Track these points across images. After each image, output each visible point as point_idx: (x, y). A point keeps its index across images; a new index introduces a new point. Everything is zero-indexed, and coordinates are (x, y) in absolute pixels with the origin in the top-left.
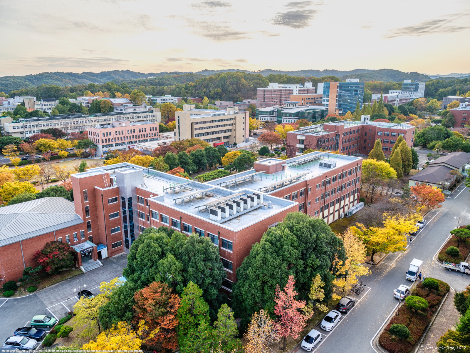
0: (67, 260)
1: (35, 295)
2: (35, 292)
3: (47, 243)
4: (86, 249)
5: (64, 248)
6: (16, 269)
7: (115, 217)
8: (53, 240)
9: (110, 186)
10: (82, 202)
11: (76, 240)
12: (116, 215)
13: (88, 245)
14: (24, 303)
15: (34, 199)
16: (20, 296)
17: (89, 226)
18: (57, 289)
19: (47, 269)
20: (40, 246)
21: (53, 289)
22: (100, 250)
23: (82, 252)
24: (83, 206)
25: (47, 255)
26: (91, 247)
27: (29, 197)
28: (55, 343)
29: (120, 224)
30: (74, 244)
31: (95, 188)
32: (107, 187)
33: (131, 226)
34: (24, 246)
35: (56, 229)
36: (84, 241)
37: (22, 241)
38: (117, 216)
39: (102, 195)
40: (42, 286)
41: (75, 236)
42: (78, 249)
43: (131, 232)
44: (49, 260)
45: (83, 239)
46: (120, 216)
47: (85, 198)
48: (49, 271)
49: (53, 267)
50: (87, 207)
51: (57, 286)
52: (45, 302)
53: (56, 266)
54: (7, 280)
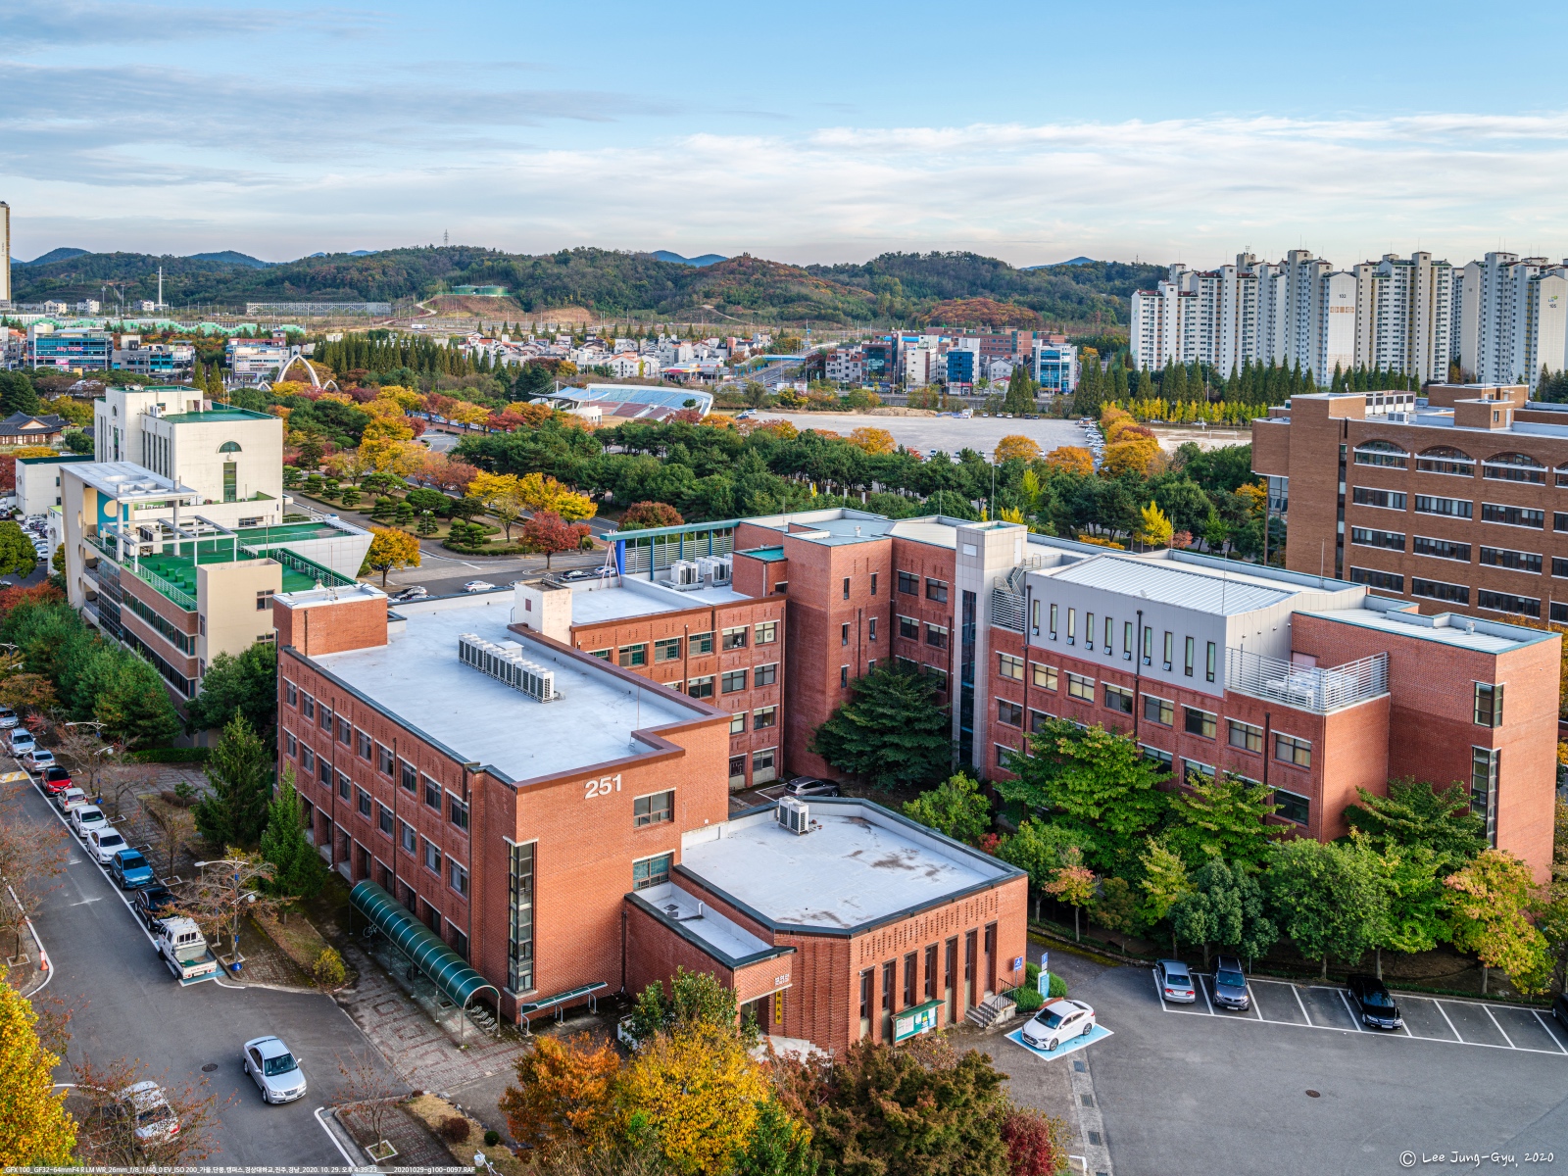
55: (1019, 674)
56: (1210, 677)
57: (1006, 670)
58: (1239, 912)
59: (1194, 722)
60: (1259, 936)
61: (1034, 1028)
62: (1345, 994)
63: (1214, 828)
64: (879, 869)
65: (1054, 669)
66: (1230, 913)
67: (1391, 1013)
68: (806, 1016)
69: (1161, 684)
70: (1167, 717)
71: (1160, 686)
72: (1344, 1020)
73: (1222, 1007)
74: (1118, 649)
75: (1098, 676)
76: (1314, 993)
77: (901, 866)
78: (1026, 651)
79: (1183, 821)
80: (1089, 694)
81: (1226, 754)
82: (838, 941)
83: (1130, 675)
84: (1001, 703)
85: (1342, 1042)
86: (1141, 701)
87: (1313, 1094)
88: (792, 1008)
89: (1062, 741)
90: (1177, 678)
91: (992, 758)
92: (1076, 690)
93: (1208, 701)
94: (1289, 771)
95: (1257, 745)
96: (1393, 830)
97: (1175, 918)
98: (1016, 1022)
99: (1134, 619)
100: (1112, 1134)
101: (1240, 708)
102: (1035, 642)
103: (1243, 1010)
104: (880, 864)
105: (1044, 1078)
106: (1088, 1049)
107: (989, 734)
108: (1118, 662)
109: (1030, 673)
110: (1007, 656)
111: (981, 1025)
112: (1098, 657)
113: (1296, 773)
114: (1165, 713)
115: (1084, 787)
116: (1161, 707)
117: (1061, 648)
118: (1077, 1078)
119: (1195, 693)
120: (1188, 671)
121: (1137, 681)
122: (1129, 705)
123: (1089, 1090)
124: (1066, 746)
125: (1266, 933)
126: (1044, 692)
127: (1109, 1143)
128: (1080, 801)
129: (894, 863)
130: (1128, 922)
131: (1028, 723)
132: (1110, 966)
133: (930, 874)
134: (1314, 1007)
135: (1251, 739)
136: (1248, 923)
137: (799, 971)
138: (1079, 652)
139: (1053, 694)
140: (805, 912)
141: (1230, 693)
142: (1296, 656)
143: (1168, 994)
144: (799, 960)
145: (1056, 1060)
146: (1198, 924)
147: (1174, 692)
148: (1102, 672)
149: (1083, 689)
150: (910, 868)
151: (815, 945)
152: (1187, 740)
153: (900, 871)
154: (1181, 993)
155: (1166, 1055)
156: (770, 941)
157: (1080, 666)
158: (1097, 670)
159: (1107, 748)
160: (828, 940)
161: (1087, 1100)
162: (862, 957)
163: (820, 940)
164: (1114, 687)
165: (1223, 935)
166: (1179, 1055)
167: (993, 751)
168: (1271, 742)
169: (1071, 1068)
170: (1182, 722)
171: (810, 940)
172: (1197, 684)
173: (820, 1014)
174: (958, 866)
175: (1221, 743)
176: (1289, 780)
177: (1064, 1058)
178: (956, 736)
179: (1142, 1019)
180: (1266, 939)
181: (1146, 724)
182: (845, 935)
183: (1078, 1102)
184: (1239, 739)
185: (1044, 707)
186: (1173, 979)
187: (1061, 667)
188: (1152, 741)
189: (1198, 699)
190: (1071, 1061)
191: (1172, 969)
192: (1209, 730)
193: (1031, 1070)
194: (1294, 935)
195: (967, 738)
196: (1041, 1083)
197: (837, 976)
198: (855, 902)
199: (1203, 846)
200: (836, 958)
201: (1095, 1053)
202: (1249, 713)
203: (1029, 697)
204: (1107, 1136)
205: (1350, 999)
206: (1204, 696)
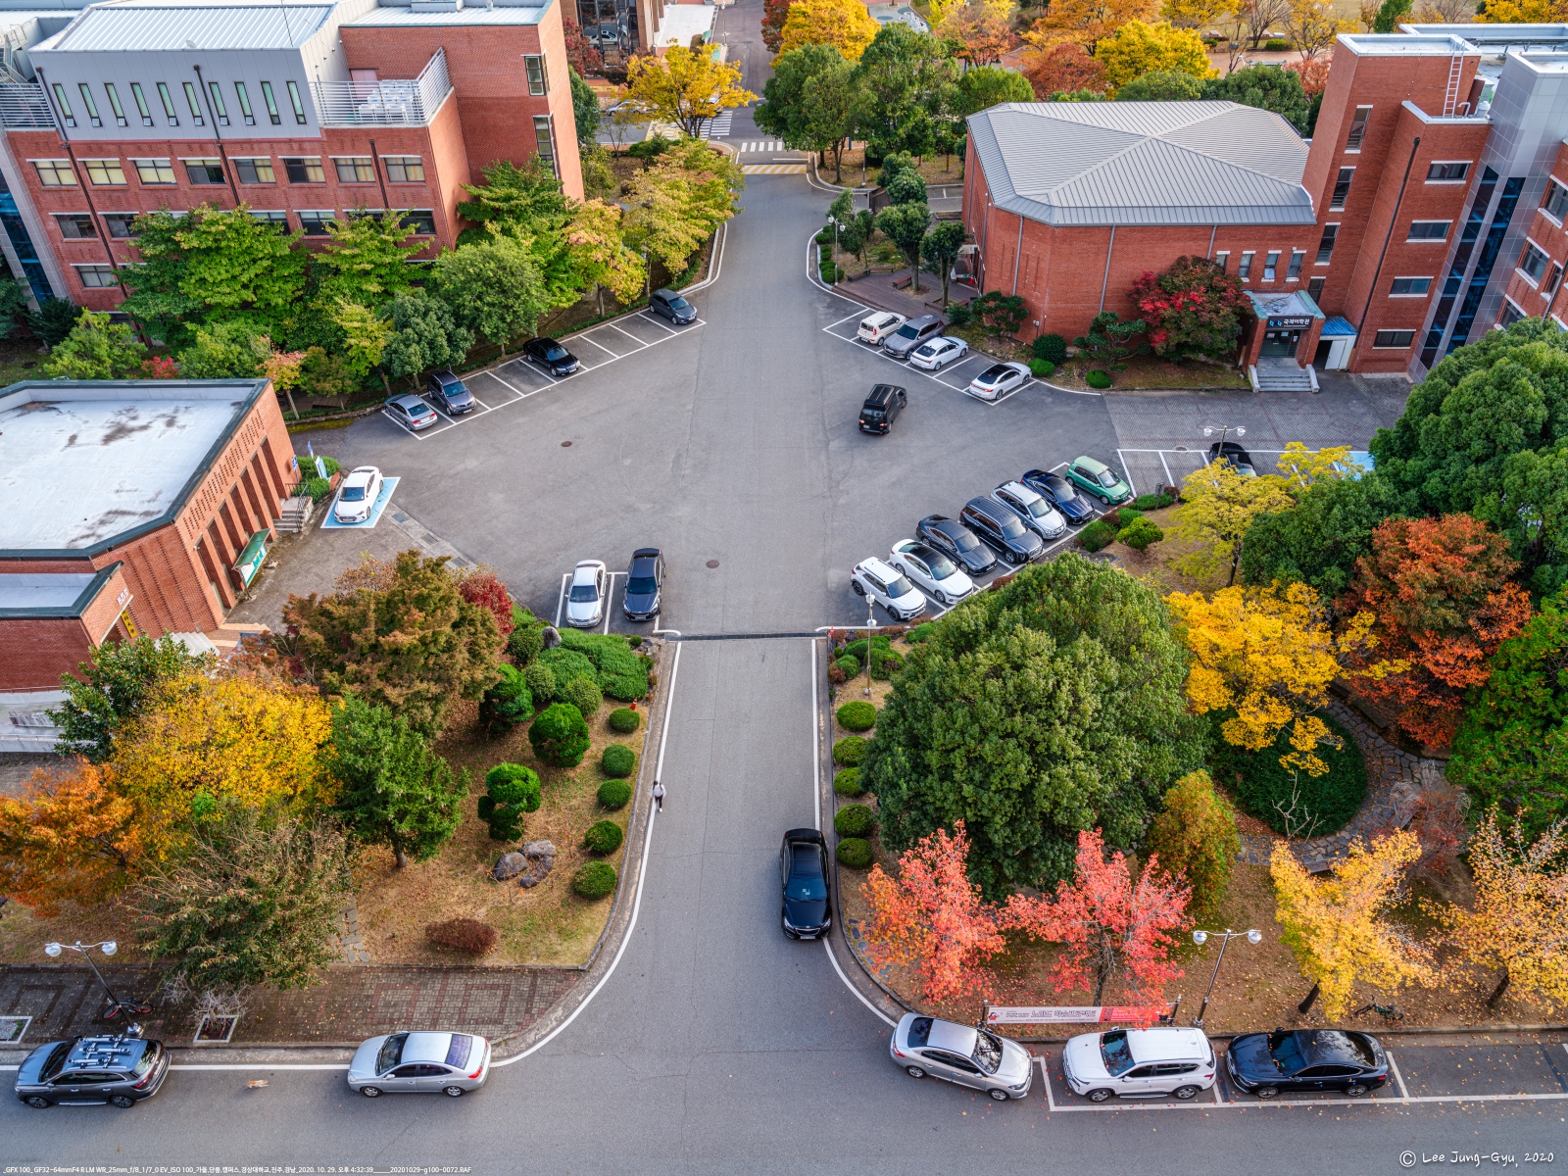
0: (1221, 331)
1: (1101, 399)
2: (1104, 392)
3: (1183, 258)
4: (1289, 317)
5: (1224, 290)
6: (1079, 306)
7: (1431, 236)
8: (1201, 254)
9: (1460, 112)
10: (1339, 150)
11: (1269, 277)
12: (1438, 231)
13: (1298, 306)
14: (1067, 409)
15: (1192, 98)
16: (1064, 384)
17: (1326, 244)
18: (1161, 408)
19: (1156, 338)
20: (1159, 260)
21: (1151, 401)
22: (1329, 338)
23: (1272, 323)
24: (1333, 166)
25: (1168, 295)
26: (1305, 317)
27: (1181, 87)
28: (1105, 551)
29: (1435, 269)
30: (1257, 288)
31: (1401, 107)
32: (1449, 112)
33: (1472, 289)
34: (1119, 247)
35: (1224, 221)
36: (1294, 289)
37: (1118, 227)
38: (1440, 235)
39: (1417, 142)
40: (1127, 382)
41: (1271, 262)
42: (1263, 307)
43: (1463, 312)
44: (1168, 312)
45: (1291, 280)
46: (1450, 239)
47: (1354, 138)
48: (1160, 348)
49: (1175, 338)
50: (1348, 172)
51: (1163, 399)
52: (1118, 431)
53: (1183, 338)
54: (1048, 330)
55: (68, 178)
56: (301, 119)
57: (49, 178)
58: (442, 331)
59: (296, 171)
60: (462, 344)
61: (344, 508)
62: (526, 360)
63: (369, 267)
64: (113, 444)
65: (114, 160)
66: (436, 336)
67: (570, 359)
68: (160, 614)
69: (250, 142)
70: (267, 175)
71: (249, 144)
72: (541, 380)
73: (458, 414)
74: (184, 116)
75: (172, 154)
76: (506, 369)
77: (132, 430)
78: (69, 149)
79: (337, 272)
80: (168, 176)
81: (341, 194)
82: (163, 532)
83: (210, 142)
84: (59, 218)
85: (553, 397)
86: (232, 166)
87: (567, 444)
88: (142, 616)
89: (179, 236)
90: (265, 131)
91: (75, 280)
92: (149, 176)
93: (306, 146)
94: (406, 190)
95: (368, 175)
96: (511, 212)
97: (391, 361)
98: (320, 512)
99: (193, 77)
100: (469, 552)
101: (342, 142)
102: (74, 136)
103: (474, 409)
104: (108, 439)
105: (383, 542)
106: (393, 500)
107: (59, 257)
108: (190, 132)
109: (84, 173)
110: (43, 162)
111: (295, 530)
112: (164, 132)
113: (413, 190)
114: (261, 172)
115: (225, 276)
116: (255, 167)
117: (112, 133)
118: (407, 528)
119: (290, 141)
120: (275, 120)
121: (221, 147)
122: (216, 174)
123: (423, 530)
124: (187, 241)
125: (466, 340)
126: (110, 192)
127: (472, 560)
128: (228, 290)
129: (119, 432)
130: (348, 382)
131: (105, 230)
132: (345, 426)
133: (171, 423)
134: (514, 380)
135: (360, 170)
136: (450, 338)
137: (135, 580)
138: (139, 132)
139: (124, 189)
140: (89, 523)
141: (327, 131)
142: (354, 73)
143: (417, 426)
144: (130, 570)
145: (379, 524)
146: (416, 358)
147: (266, 146)
148: (175, 147)
149: (159, 173)
150: (144, 428)
151: (140, 548)
152: (296, 192)
153: (136, 435)
154: (426, 419)
155: (452, 472)
156: (91, 570)
157: (145, 148)
158: (169, 147)
159: (230, 226)
160: (152, 536)
161: (429, 539)
162: (191, 531)
163: (144, 541)
164: (194, 160)
165: (435, 356)
166: (460, 467)
167: (74, 274)
168: (380, 167)
169: (396, 523)
170: (285, 175)
171: (132, 547)
172: (289, 130)
173: (174, 605)
174: (189, 404)
175: (334, 183)
176: (409, 198)
177: (383, 519)
178: (19, 272)
179: (410, 455)
180: (468, 345)
181: (245, 188)
182: (168, 520)
183: (424, 544)
184: (348, 174)
185: (118, 205)
186: (414, 411)
187: (122, 155)
188: (258, 204)
189: (295, 146)
190: (390, 517)
191: (409, 402)
192: (316, 175)
193: (368, 542)
194: (487, 331)
195: (36, 272)
196: (385, 547)
197: (176, 563)
198: (127, 486)
199: (364, 287)
200: (167, 547)
201: (401, 501)
202: (353, 145)
203: (94, 201)
204: (467, 555)
205: (533, 362)
206: (301, 142)
